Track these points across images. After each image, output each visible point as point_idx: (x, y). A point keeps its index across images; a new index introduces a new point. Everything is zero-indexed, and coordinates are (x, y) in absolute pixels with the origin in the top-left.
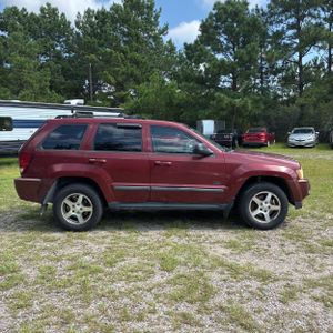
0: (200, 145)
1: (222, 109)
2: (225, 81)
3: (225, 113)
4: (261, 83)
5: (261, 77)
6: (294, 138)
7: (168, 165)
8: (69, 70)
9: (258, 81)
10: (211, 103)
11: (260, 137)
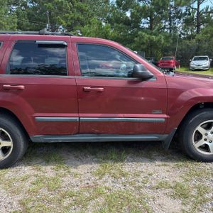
0: (138, 66)
1: (143, 44)
2: (145, 23)
3: (145, 47)
4: (170, 24)
5: (170, 21)
6: (194, 63)
7: (100, 92)
8: (33, 16)
9: (167, 23)
10: (136, 39)
11: (170, 63)
